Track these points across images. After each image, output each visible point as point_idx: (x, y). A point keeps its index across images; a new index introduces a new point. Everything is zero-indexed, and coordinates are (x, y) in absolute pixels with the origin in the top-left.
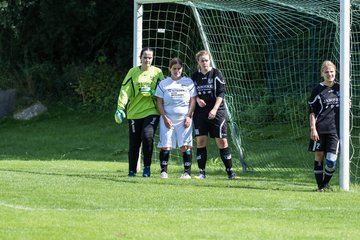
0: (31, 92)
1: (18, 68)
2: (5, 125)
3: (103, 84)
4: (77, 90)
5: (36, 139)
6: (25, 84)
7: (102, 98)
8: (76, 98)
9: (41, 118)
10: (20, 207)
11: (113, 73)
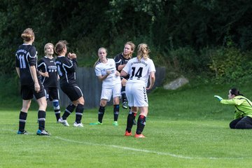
0: (177, 69)
1: (166, 51)
2: (157, 94)
3: (230, 62)
4: (211, 67)
5: (181, 104)
6: (172, 63)
7: (231, 73)
8: (210, 73)
9: (184, 88)
10: (181, 157)
11: (238, 54)
